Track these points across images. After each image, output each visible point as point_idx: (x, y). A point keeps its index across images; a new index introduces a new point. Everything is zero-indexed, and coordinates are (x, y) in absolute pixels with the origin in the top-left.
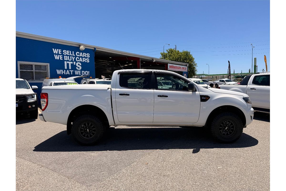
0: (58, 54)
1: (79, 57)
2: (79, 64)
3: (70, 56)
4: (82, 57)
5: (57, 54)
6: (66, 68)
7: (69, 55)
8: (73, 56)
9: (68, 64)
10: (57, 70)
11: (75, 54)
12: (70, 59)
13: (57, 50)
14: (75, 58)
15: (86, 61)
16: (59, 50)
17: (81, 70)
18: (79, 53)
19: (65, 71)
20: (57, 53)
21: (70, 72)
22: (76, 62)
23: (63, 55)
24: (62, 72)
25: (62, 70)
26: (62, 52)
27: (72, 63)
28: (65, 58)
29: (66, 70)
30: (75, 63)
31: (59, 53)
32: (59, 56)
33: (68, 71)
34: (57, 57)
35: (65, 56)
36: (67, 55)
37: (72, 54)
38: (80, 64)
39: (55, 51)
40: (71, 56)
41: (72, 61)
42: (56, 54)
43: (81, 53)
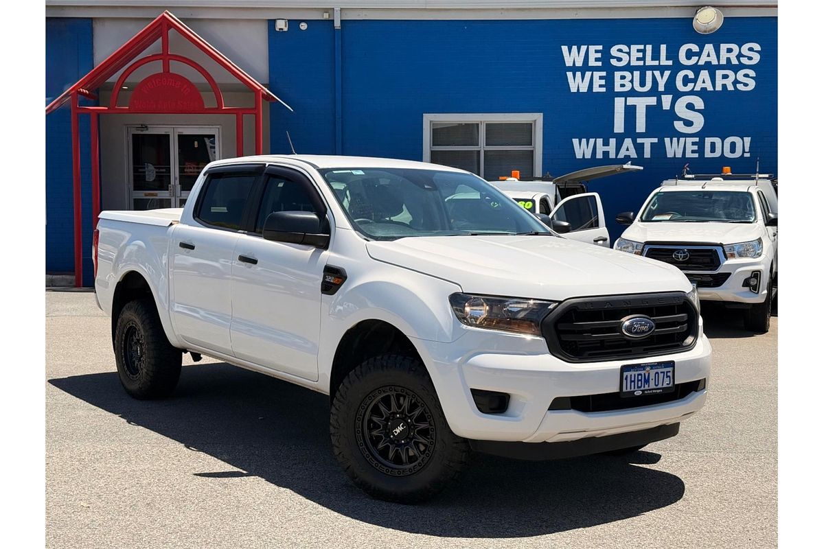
0: (585, 68)
1: (696, 69)
2: (690, 106)
3: (643, 70)
4: (711, 69)
5: (578, 69)
6: (619, 127)
7: (637, 68)
8: (662, 69)
9: (630, 112)
10: (575, 141)
11: (673, 55)
12: (643, 84)
13: (584, 48)
14: (672, 80)
15: (736, 82)
16: (592, 48)
17: (702, 135)
18: (695, 48)
19: (613, 141)
20: (579, 63)
21: (639, 148)
22: (677, 95)
23: (610, 70)
24: (601, 149)
25: (600, 141)
26: (606, 56)
27: (652, 101)
28: (618, 82)
29: (620, 139)
30: (667, 101)
31: (592, 63)
32: (588, 74)
33: (628, 142)
34: (577, 84)
35: (618, 75)
36: (629, 68)
37: (656, 56)
38: (699, 103)
39: (572, 56)
40: (653, 68)
41: (654, 92)
42: (574, 69)
43: (709, 48)
